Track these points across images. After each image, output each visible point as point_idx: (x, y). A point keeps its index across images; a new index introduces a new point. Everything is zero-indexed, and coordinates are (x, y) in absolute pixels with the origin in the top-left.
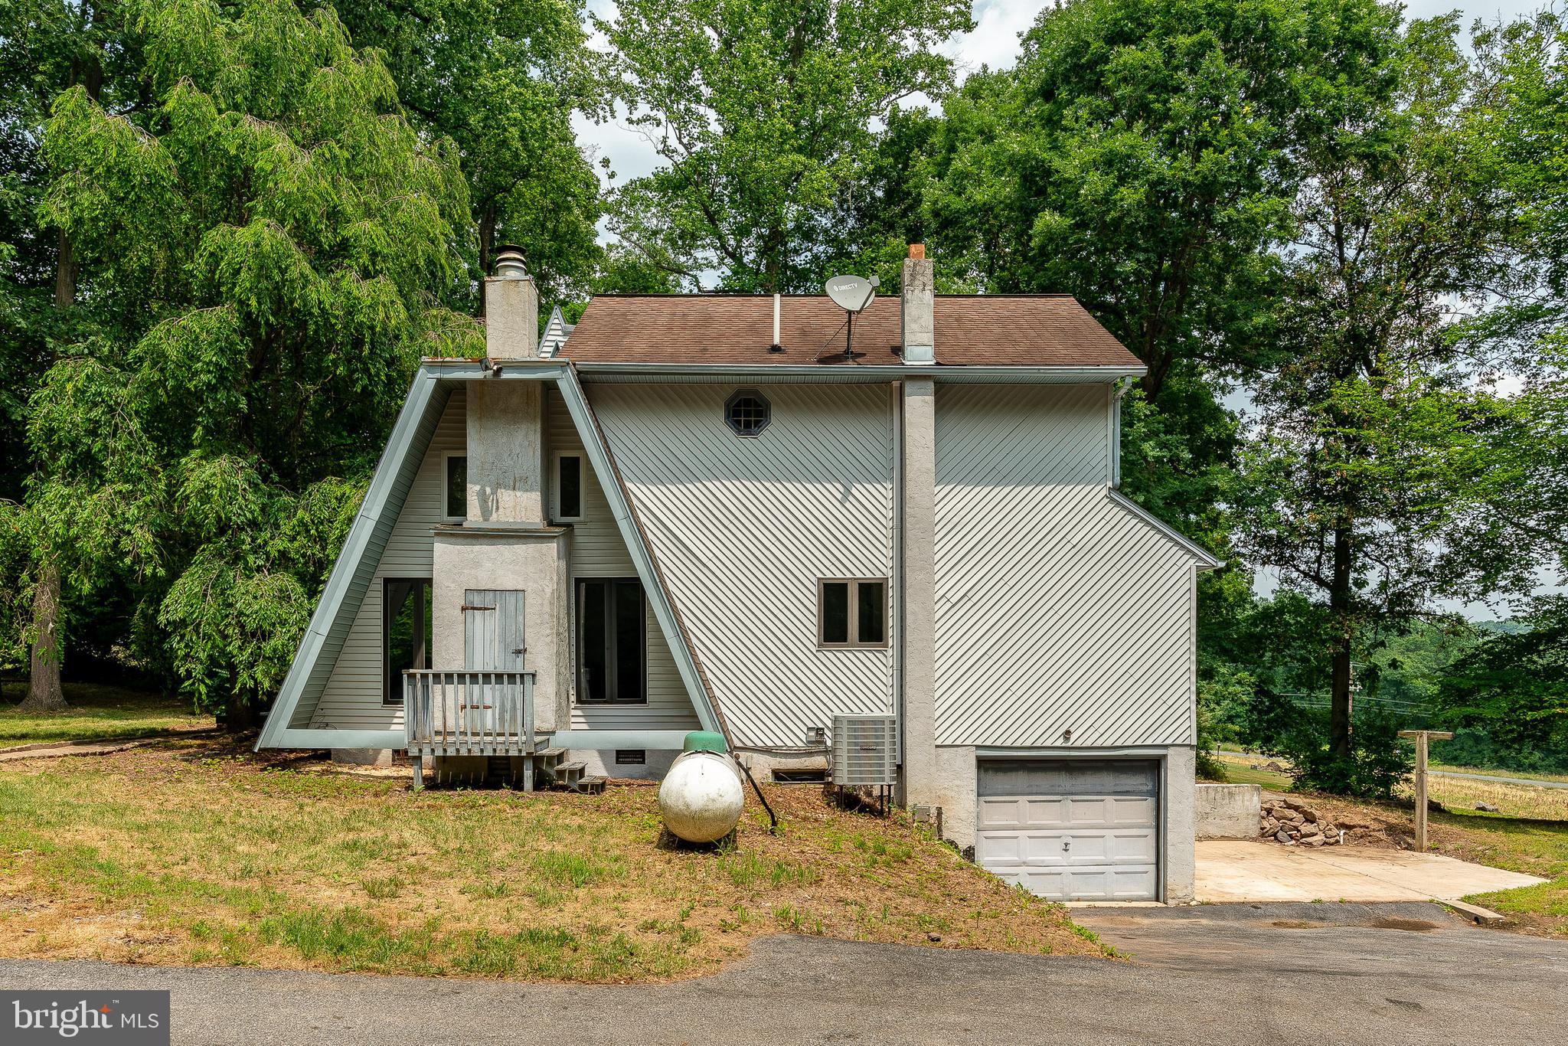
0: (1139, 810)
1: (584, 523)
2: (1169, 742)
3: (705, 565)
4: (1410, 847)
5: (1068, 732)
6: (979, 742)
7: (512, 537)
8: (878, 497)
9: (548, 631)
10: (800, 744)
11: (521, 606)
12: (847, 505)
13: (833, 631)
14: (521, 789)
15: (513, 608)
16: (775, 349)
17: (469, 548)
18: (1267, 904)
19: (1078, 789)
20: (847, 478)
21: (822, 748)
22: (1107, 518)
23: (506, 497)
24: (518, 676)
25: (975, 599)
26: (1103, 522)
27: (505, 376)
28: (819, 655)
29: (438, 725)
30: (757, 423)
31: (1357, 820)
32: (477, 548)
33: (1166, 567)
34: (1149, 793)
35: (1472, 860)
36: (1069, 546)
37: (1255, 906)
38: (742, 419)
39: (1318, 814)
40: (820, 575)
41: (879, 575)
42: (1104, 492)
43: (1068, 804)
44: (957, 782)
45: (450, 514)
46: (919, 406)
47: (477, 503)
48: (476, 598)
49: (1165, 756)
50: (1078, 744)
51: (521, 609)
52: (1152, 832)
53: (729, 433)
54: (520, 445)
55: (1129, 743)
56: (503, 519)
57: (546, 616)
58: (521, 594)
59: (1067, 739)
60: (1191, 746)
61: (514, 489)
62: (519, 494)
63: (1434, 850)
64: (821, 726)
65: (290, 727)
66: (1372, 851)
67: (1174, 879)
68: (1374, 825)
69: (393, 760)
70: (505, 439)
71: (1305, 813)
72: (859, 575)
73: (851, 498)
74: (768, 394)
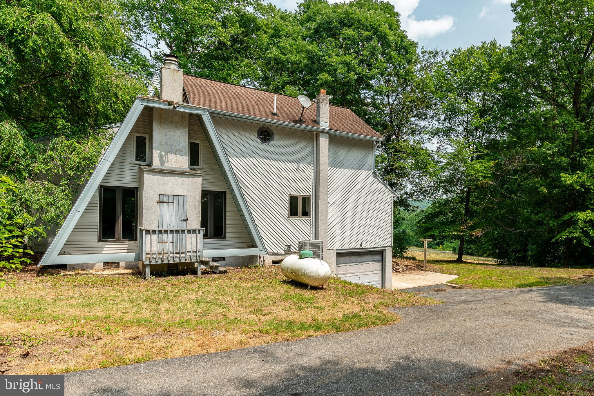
0: (377, 266)
1: (200, 169)
2: (386, 246)
3: (249, 188)
4: (422, 270)
5: (362, 244)
6: (337, 248)
7: (182, 174)
8: (309, 169)
9: (198, 212)
10: (282, 251)
11: (186, 202)
12: (299, 170)
13: (293, 213)
14: (197, 274)
15: (182, 203)
16: (275, 114)
17: (161, 177)
18: (409, 289)
19: (362, 261)
20: (299, 161)
21: (289, 252)
22: (372, 181)
23: (172, 157)
24: (197, 231)
25: (337, 203)
26: (371, 182)
27: (178, 109)
28: (289, 220)
29: (148, 251)
30: (268, 139)
31: (409, 264)
32: (165, 178)
33: (386, 196)
34: (380, 261)
35: (438, 272)
36: (362, 188)
37: (406, 289)
38: (263, 137)
39: (399, 263)
40: (289, 193)
41: (308, 194)
42: (371, 173)
43: (360, 265)
44: (331, 261)
45: (137, 160)
46: (324, 142)
47: (158, 158)
48: (164, 198)
49: (385, 250)
50: (364, 247)
51: (185, 203)
52: (380, 272)
53: (258, 141)
54: (179, 137)
55: (377, 246)
56: (170, 166)
57: (197, 206)
58: (185, 197)
59: (361, 246)
60: (391, 246)
61: (176, 154)
62: (178, 156)
63: (428, 270)
64: (289, 245)
65: (59, 254)
66: (414, 272)
67: (387, 285)
68: (413, 265)
69: (103, 266)
70: (172, 133)
71: (396, 263)
72: (302, 194)
73: (300, 168)
74: (273, 130)
